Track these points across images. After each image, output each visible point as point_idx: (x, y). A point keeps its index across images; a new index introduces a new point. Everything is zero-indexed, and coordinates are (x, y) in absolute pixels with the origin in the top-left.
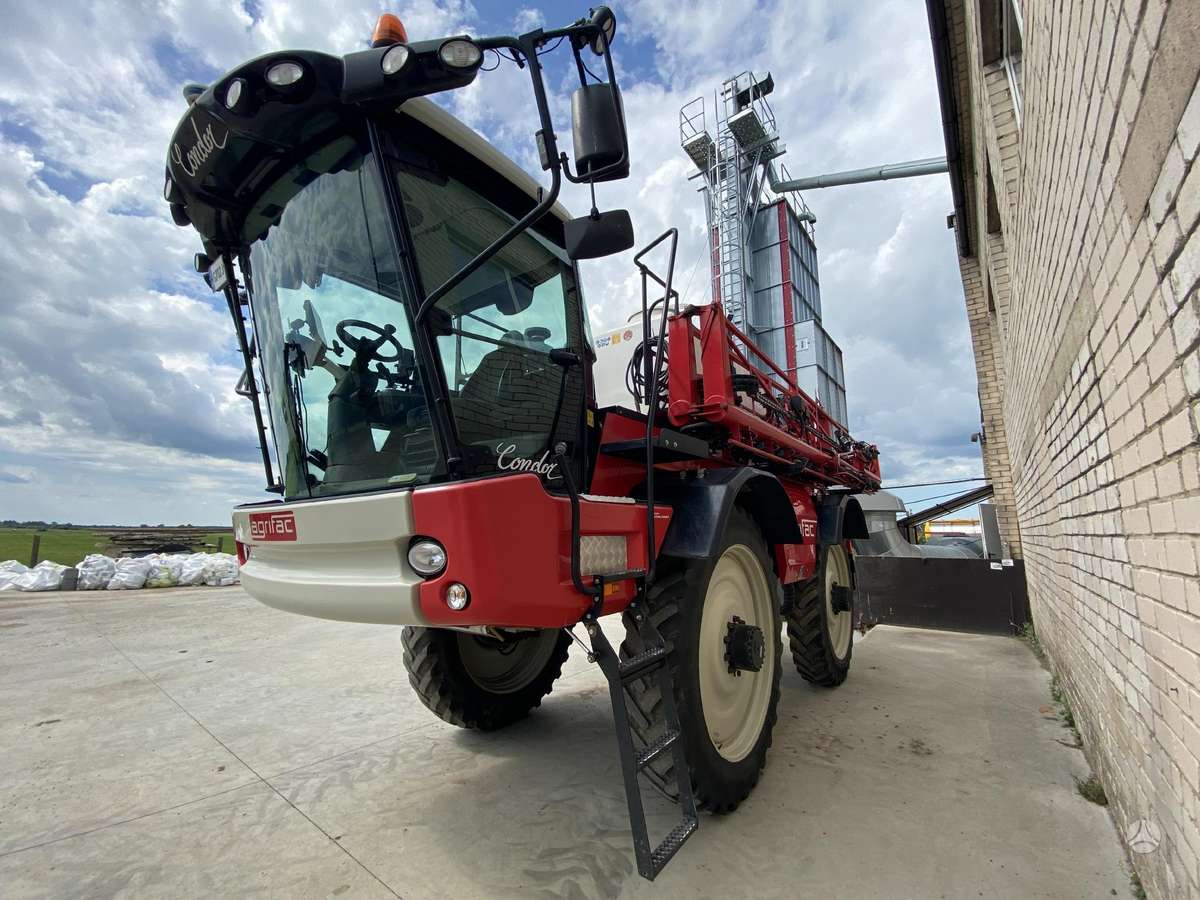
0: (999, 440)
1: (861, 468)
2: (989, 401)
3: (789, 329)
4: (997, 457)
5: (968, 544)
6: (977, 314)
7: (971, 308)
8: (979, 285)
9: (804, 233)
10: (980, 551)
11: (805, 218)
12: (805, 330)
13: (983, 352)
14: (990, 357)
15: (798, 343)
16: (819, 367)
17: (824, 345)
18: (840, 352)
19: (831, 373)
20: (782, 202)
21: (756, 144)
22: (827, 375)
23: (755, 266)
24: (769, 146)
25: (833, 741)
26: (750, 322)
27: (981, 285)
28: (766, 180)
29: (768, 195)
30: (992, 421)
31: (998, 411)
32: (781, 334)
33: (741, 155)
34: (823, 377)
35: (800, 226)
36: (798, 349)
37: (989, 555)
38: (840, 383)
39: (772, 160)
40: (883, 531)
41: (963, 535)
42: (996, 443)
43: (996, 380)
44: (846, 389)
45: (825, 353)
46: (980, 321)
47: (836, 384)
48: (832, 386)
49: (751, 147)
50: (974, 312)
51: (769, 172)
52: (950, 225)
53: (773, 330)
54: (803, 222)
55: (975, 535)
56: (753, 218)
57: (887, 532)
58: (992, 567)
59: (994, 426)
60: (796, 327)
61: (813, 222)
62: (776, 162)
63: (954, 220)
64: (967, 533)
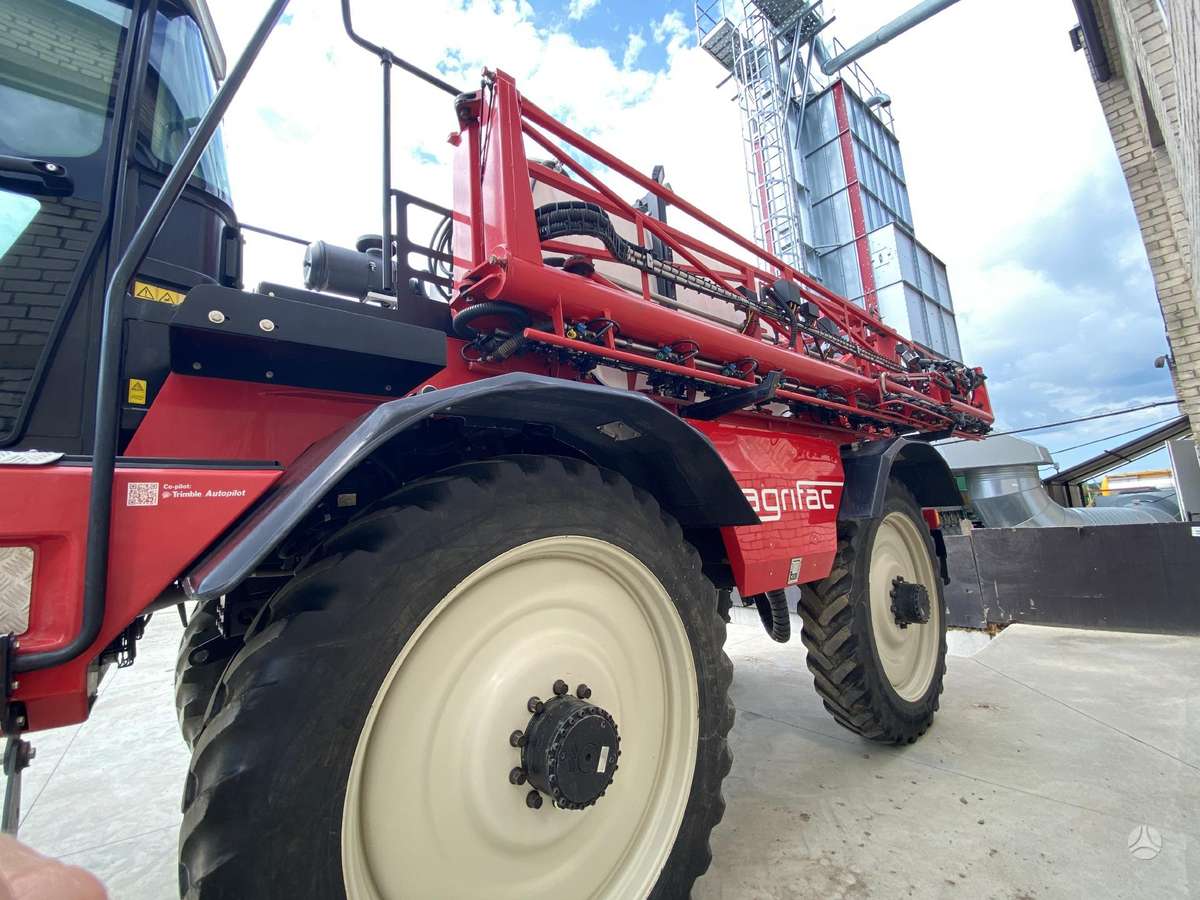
0: (1191, 340)
1: (945, 398)
2: (1168, 284)
3: (861, 241)
4: (1190, 367)
5: (1158, 501)
6: (1134, 158)
7: (1123, 151)
8: (1132, 115)
9: (879, 124)
10: (1175, 510)
11: (876, 101)
12: (884, 240)
13: (1150, 212)
14: (1164, 218)
15: (875, 257)
16: (906, 284)
17: (914, 256)
18: (942, 266)
19: (927, 290)
20: (838, 85)
21: (794, 18)
22: (920, 294)
23: (810, 172)
24: (812, 15)
25: (852, 888)
26: (808, 240)
27: (1136, 115)
28: (814, 59)
29: (819, 80)
30: (1176, 313)
31: (1186, 296)
32: (853, 250)
33: (778, 37)
34: (916, 298)
35: (870, 114)
36: (875, 265)
37: (1190, 515)
38: (944, 303)
39: (819, 34)
40: (1020, 493)
41: (1153, 489)
42: (1186, 345)
43: (1177, 250)
44: (955, 312)
45: (916, 267)
46: (1142, 168)
47: (938, 306)
48: (930, 309)
49: (787, 23)
50: (1129, 156)
51: (817, 50)
52: (1077, 45)
53: (840, 247)
54: (872, 109)
55: (1166, 490)
56: (803, 112)
57: (1025, 494)
58: (1194, 534)
59: (1181, 320)
60: (870, 237)
61: (887, 104)
62: (825, 37)
63: (1080, 33)
64: (1158, 487)
